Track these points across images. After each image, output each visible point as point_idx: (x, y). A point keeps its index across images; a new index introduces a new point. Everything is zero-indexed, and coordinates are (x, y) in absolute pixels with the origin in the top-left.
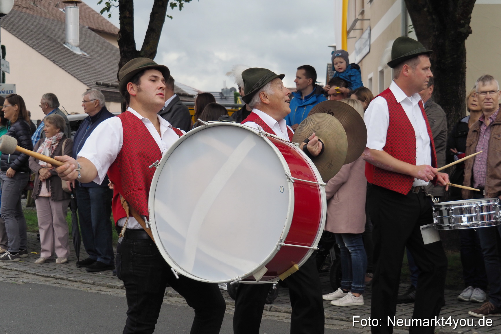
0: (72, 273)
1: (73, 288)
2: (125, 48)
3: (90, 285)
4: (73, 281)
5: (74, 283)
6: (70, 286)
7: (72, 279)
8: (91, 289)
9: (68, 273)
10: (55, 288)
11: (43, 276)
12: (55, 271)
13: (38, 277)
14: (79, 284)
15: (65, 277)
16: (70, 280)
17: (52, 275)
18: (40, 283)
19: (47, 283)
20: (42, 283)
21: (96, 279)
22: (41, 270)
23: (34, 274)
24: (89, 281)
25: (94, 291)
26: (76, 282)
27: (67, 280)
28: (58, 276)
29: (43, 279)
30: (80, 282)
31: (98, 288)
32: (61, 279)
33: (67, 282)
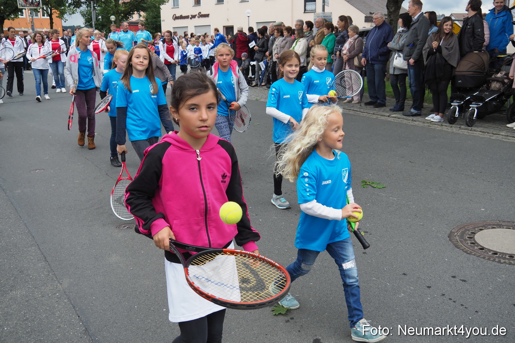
4: (363, 112)
5: (364, 113)
6: (361, 114)
9: (360, 108)
10: (354, 115)
11: (347, 109)
12: (353, 107)
14: (366, 114)
15: (359, 110)
16: (361, 112)
17: (352, 109)
19: (350, 113)
21: (375, 112)
22: (346, 106)
24: (371, 112)
25: (375, 118)
26: (364, 112)
28: (355, 109)
29: (347, 110)
30: (367, 113)
31: (376, 116)
32: (357, 111)
33: (360, 113)
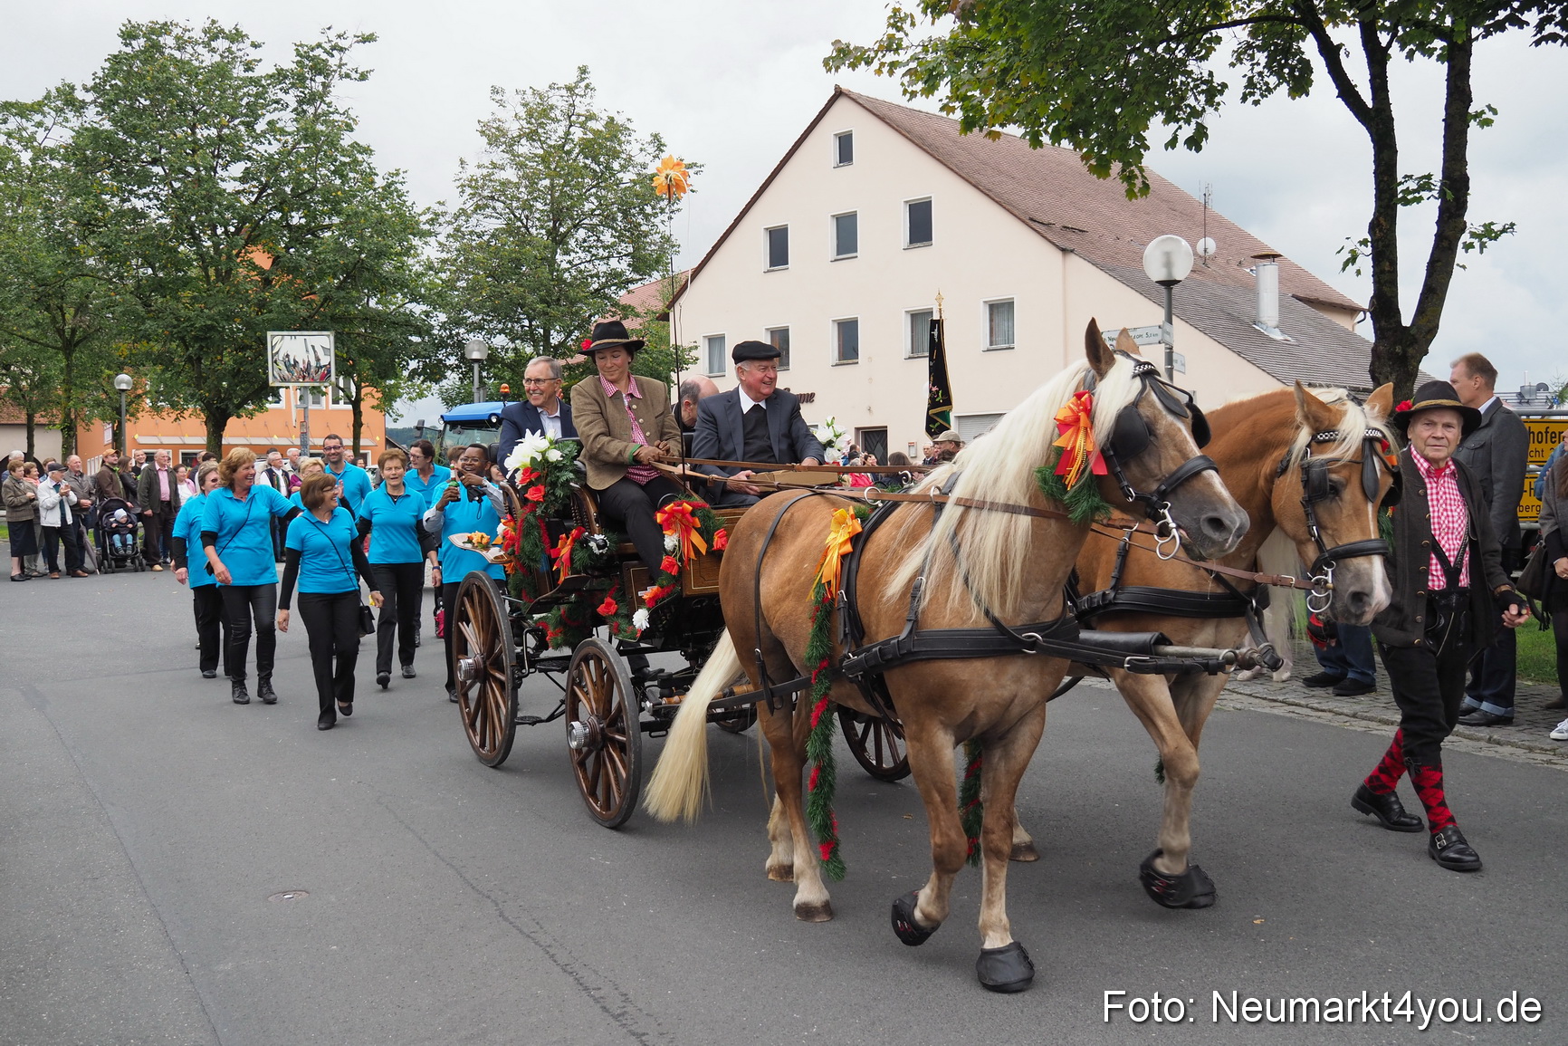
0: (1313, 696)
1: (1319, 721)
2: (1383, 323)
3: (1348, 718)
4: (1317, 710)
5: (1320, 714)
6: (1314, 717)
7: (1316, 705)
8: (1351, 725)
10: (1291, 720)
11: (1265, 699)
12: (1284, 691)
13: (1257, 701)
14: (1330, 715)
15: (1303, 702)
16: (1312, 708)
17: (1281, 698)
18: (1264, 711)
19: (1276, 711)
20: (1267, 710)
21: (1357, 708)
23: (1250, 695)
24: (1345, 711)
25: (1359, 729)
26: (1323, 711)
27: (1307, 706)
30: (1330, 711)
31: (1364, 723)
32: (1296, 705)
33: (1309, 712)
